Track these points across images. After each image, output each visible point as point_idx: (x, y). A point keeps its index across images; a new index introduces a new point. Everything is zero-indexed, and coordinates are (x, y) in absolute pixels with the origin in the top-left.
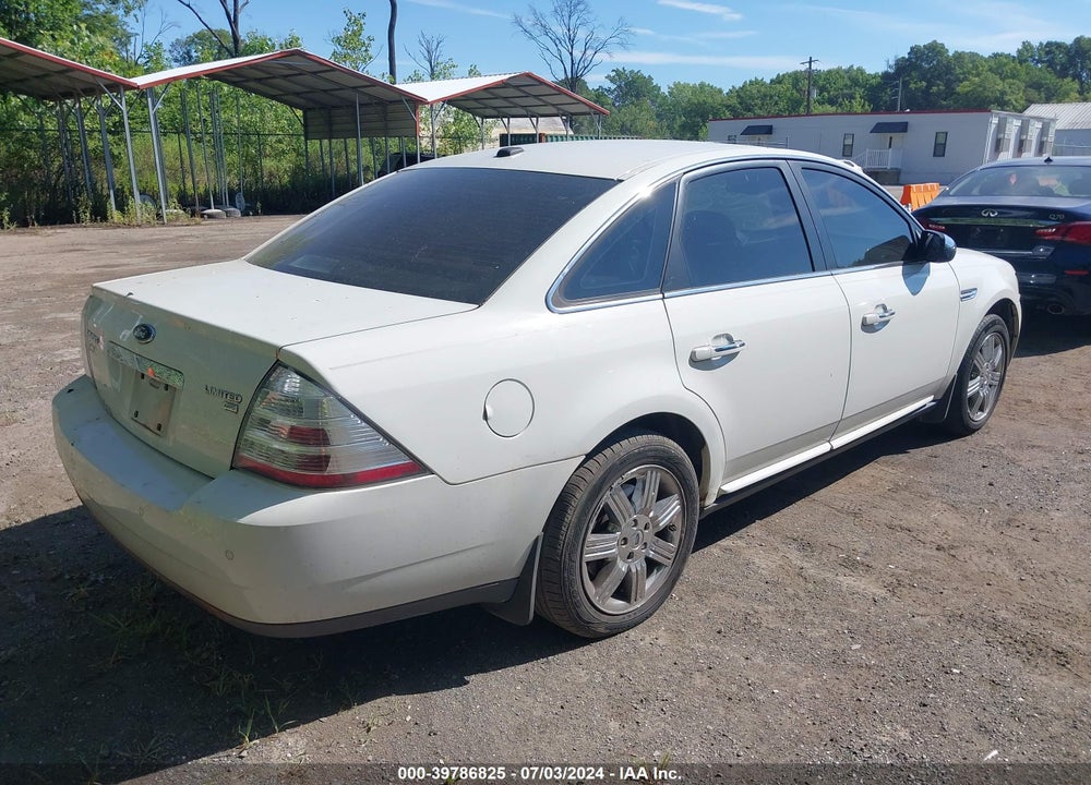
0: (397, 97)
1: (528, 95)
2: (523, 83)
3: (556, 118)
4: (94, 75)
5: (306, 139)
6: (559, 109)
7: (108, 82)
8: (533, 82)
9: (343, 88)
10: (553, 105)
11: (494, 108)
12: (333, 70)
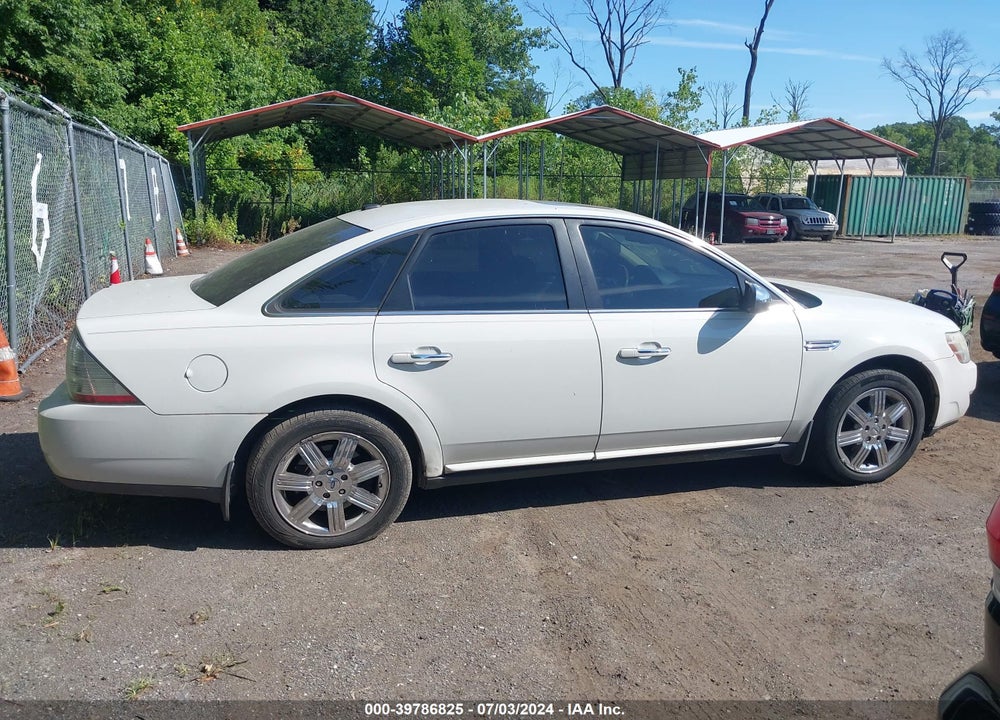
0: (692, 144)
1: (831, 139)
2: (822, 128)
3: (889, 159)
4: (447, 132)
5: (623, 180)
6: (864, 152)
7: (457, 138)
8: (836, 128)
9: (649, 136)
10: (858, 148)
11: (802, 151)
12: (637, 122)
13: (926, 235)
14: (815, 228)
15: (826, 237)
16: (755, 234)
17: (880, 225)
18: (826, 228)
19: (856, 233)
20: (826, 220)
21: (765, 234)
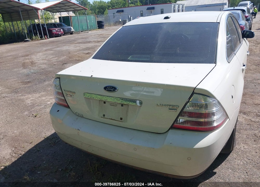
0: (32, 9)
1: (66, 6)
5: (4, 22)
13: (91, 30)
14: (69, 31)
15: (72, 33)
16: (56, 35)
17: (81, 29)
18: (72, 31)
19: (77, 31)
20: (71, 29)
21: (59, 34)
